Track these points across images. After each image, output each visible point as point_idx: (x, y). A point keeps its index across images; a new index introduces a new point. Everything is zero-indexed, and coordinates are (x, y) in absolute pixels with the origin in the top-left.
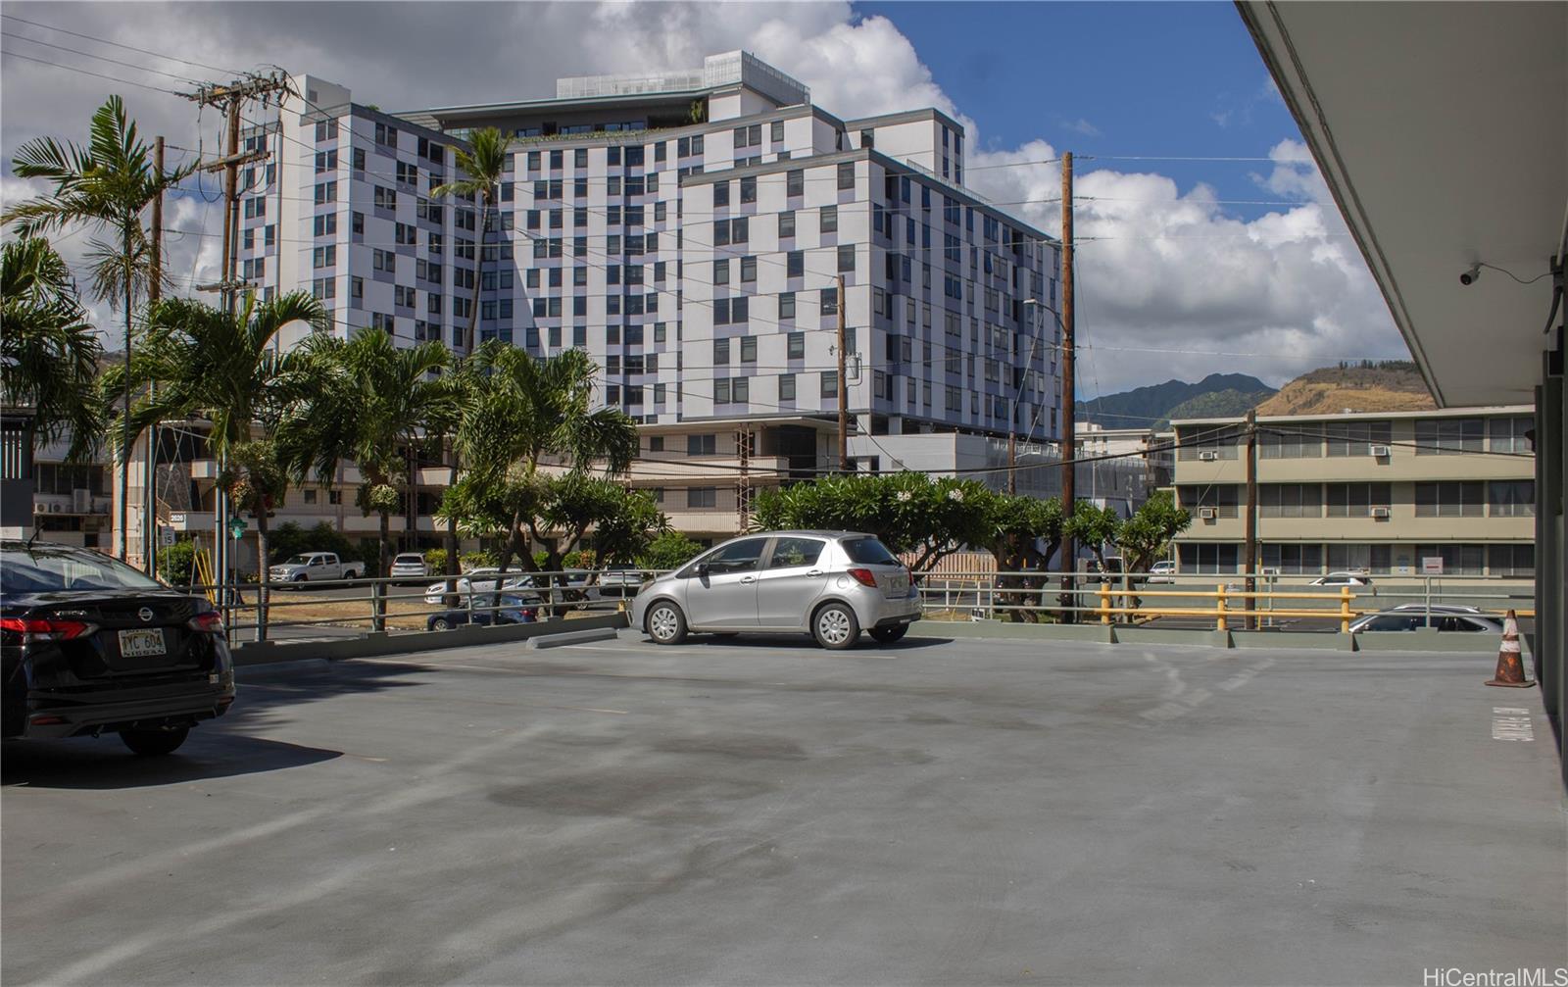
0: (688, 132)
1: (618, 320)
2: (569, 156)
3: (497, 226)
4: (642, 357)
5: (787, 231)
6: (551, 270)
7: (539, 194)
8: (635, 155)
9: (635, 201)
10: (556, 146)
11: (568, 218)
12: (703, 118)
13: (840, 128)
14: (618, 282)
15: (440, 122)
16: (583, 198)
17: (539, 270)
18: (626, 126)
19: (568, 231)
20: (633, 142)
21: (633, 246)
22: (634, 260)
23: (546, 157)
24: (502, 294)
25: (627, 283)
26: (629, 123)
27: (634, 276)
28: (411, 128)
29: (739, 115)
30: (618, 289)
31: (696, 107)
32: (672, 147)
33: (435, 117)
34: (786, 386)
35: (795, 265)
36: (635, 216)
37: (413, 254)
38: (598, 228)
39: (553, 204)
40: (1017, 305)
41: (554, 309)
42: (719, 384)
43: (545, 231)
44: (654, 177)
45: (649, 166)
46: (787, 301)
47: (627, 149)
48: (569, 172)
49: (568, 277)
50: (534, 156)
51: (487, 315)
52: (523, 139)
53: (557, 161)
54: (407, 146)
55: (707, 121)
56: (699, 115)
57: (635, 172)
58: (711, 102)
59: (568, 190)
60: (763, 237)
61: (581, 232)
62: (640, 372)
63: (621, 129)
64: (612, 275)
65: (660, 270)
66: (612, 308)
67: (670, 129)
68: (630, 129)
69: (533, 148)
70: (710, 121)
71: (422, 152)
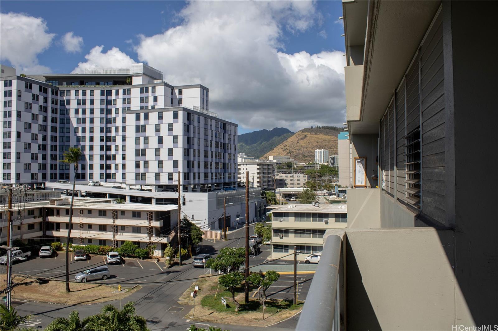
0: (126, 87)
1: (104, 144)
2: (88, 92)
3: (65, 112)
4: (111, 155)
5: (158, 130)
6: (82, 127)
7: (79, 104)
8: (109, 93)
9: (109, 107)
10: (84, 89)
11: (88, 111)
12: (131, 83)
13: (172, 88)
14: (103, 132)
15: (46, 78)
16: (93, 106)
17: (78, 127)
18: (106, 83)
19: (88, 116)
20: (109, 89)
21: (108, 121)
22: (109, 125)
23: (81, 92)
24: (66, 134)
25: (107, 132)
26: (107, 82)
27: (109, 130)
28: (37, 83)
29: (142, 84)
30: (104, 134)
31: (128, 79)
32: (121, 92)
33: (44, 77)
34: (158, 176)
35: (160, 140)
36: (109, 112)
37: (37, 123)
38: (97, 115)
39: (83, 107)
40: (224, 144)
41: (83, 139)
42: (137, 174)
43: (80, 115)
44: (115, 100)
45: (114, 96)
46: (158, 151)
47: (106, 91)
48: (88, 97)
49: (88, 130)
50: (77, 92)
51: (61, 141)
52: (73, 86)
53: (84, 94)
54: (36, 89)
55: (132, 84)
56: (129, 82)
57: (109, 98)
58: (133, 78)
59: (88, 102)
60: (150, 131)
61: (92, 116)
62: (110, 159)
63: (105, 84)
64: (102, 130)
65: (117, 128)
66: (102, 140)
67: (120, 85)
68: (108, 85)
69: (77, 89)
70: (133, 84)
71: (40, 90)
